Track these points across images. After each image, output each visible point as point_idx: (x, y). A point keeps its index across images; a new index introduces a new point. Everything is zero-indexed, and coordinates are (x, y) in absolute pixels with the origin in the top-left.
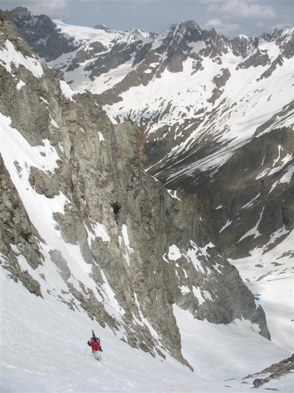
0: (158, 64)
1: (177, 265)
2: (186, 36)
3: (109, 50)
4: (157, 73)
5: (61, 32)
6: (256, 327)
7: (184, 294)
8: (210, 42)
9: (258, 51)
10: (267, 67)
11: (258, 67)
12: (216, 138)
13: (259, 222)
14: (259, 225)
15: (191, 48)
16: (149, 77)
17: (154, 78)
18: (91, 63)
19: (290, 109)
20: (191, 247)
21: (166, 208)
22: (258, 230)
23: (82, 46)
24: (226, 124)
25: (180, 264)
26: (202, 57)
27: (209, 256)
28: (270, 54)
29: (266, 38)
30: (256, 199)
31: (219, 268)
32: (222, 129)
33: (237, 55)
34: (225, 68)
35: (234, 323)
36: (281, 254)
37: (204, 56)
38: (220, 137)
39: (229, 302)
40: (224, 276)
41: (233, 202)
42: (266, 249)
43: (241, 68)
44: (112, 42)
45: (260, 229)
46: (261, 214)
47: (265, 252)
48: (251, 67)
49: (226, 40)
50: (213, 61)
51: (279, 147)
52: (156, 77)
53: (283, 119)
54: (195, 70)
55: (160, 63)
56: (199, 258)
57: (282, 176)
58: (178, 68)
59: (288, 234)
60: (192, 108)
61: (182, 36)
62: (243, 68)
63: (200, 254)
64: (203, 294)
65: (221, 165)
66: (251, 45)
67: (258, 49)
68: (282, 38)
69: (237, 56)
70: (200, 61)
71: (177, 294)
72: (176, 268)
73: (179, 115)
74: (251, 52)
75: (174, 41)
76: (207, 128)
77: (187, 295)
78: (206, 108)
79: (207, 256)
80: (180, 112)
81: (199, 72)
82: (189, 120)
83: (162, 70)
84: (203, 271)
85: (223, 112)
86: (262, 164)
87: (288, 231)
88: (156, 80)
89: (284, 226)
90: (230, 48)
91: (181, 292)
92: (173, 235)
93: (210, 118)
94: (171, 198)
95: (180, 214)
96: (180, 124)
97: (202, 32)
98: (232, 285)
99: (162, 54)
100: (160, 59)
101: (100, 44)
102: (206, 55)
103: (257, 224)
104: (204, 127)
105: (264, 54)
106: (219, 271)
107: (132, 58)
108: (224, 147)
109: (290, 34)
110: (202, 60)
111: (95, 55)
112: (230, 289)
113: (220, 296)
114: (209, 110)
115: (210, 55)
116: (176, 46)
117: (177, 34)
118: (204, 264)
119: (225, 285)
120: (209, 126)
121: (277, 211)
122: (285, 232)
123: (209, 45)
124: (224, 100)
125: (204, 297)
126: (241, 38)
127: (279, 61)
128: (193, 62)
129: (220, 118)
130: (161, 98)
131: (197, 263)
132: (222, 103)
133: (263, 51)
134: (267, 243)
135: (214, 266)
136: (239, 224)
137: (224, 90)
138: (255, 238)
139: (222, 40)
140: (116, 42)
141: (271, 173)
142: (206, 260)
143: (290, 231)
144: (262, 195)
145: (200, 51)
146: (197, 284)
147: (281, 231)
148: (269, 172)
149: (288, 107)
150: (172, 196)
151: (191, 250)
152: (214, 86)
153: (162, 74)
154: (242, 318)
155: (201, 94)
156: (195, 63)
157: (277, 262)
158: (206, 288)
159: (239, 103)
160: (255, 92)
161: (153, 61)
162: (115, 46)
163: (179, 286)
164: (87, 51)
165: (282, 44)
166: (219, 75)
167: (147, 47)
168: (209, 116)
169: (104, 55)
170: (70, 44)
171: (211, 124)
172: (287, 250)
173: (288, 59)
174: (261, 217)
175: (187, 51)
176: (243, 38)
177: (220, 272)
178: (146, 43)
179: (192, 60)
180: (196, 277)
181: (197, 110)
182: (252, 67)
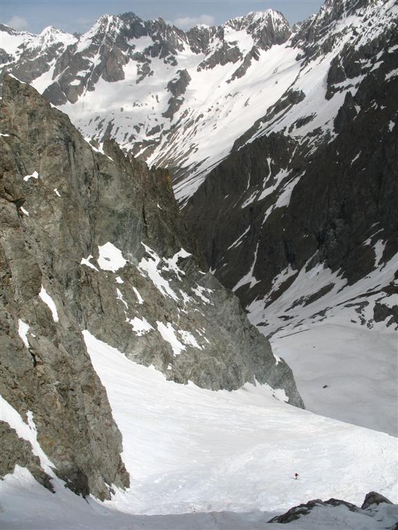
0: (88, 71)
1: (119, 280)
2: (124, 31)
3: (17, 58)
4: (89, 84)
6: (281, 393)
7: (139, 334)
8: (159, 37)
9: (225, 44)
10: (239, 63)
11: (226, 65)
12: (181, 161)
13: (254, 265)
14: (254, 269)
15: (133, 47)
16: (79, 90)
17: (84, 91)
19: (276, 111)
20: (148, 256)
21: (83, 168)
22: (253, 276)
24: (192, 142)
25: (125, 278)
26: (150, 58)
27: (183, 273)
28: (241, 47)
29: (234, 25)
30: (246, 235)
31: (204, 293)
32: (186, 149)
33: (197, 52)
34: (182, 69)
35: (244, 389)
36: (291, 303)
37: (152, 57)
38: (186, 160)
39: (230, 351)
40: (215, 307)
41: (214, 243)
42: (269, 300)
43: (204, 68)
44: (19, 47)
45: (255, 274)
46: (256, 253)
47: (268, 304)
48: (217, 65)
49: (180, 32)
50: (165, 62)
51: (269, 160)
52: (87, 89)
53: (269, 125)
54: (141, 75)
55: (91, 69)
56: (165, 275)
57: (278, 198)
58: (117, 76)
59: (297, 275)
60: (142, 127)
61: (118, 31)
62: (207, 68)
63: (165, 268)
64: (179, 336)
65: (192, 195)
66: (214, 37)
67: (224, 41)
68: (254, 24)
69: (197, 53)
70: (147, 64)
71: (124, 335)
72: (118, 285)
73: (125, 138)
74: (214, 45)
75: (108, 38)
76: (166, 151)
77: (146, 336)
78: (162, 125)
79: (179, 272)
80: (127, 134)
81: (147, 78)
82: (140, 143)
83: (96, 80)
84: (175, 297)
85: (186, 128)
86: (248, 186)
87: (296, 271)
88: (89, 94)
89: (290, 265)
90: (187, 43)
91: (133, 329)
92: (104, 223)
93: (168, 138)
95: (114, 184)
96: (128, 151)
97: (145, 23)
98: (231, 323)
99: (93, 57)
100: (91, 65)
101: (3, 51)
102: (154, 55)
103: (252, 268)
104: (162, 151)
105: (233, 47)
106: (203, 298)
107: (51, 67)
108: (192, 172)
109: (264, 18)
110: (150, 61)
112: (229, 329)
113: (212, 340)
114: (167, 127)
115: (160, 54)
116: (111, 45)
117: (112, 28)
118: (174, 284)
119: (218, 322)
120: (169, 149)
121: (276, 245)
122: (292, 272)
123: (157, 41)
124: (186, 112)
125: (182, 341)
126: (199, 28)
127: (254, 54)
128: (138, 66)
129: (182, 137)
130: (97, 118)
131: (161, 283)
132: (183, 117)
133: (231, 43)
134: (269, 291)
135: (193, 290)
136: (227, 271)
137: (184, 99)
138: (251, 287)
139: (174, 32)
140: (26, 47)
141: (261, 198)
142: (177, 280)
143: (299, 271)
144: (253, 227)
145: (146, 49)
146: (166, 318)
147: (286, 273)
148: (258, 195)
149: (273, 109)
151: (148, 260)
152: (170, 95)
153: (95, 85)
154: (256, 381)
155: (153, 108)
156: (141, 67)
157: (287, 315)
158: (185, 326)
159: (206, 115)
160: (226, 97)
161: (81, 68)
162: (25, 52)
163: (128, 320)
165: (255, 33)
166: (175, 79)
167: (71, 49)
168: (167, 135)
169: (9, 66)
171: (171, 146)
172: (298, 297)
173: (266, 50)
174: (256, 258)
175: (127, 52)
176: (202, 28)
177: (207, 300)
178: (69, 44)
179: (136, 62)
180: (162, 305)
181: (150, 130)
182: (219, 66)
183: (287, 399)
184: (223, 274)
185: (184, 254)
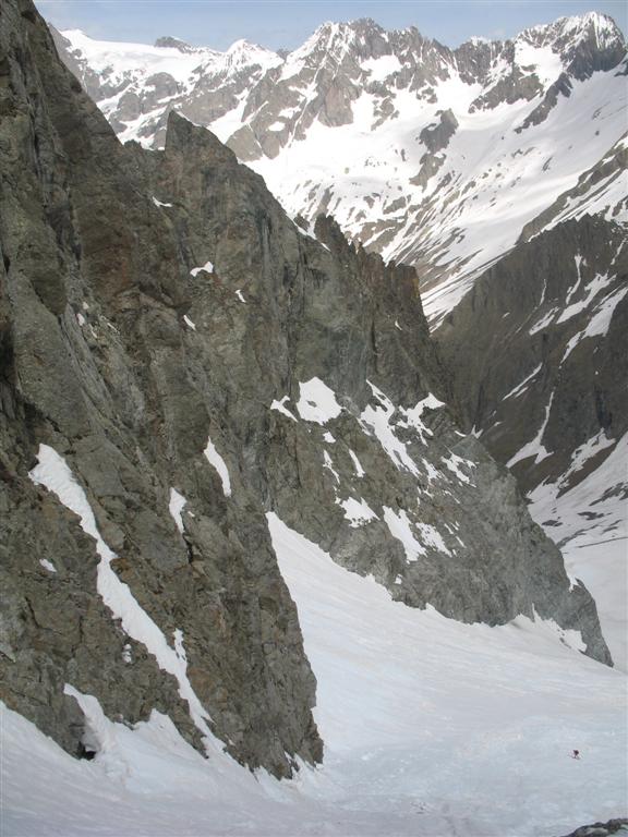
0: (297, 109)
1: (329, 438)
2: (357, 50)
3: (191, 88)
4: (296, 129)
5: (82, 57)
6: (574, 637)
7: (354, 525)
8: (410, 57)
9: (516, 69)
10: (538, 100)
11: (517, 103)
12: (436, 256)
13: (543, 427)
14: (544, 434)
15: (367, 73)
16: (281, 139)
17: (290, 140)
18: (152, 120)
19: (594, 180)
20: (375, 403)
21: (281, 261)
22: (542, 444)
23: (131, 85)
24: (455, 225)
25: (338, 435)
26: (394, 90)
27: (430, 432)
28: (542, 74)
29: (531, 39)
30: (534, 378)
31: (461, 467)
32: (446, 237)
33: (470, 81)
34: (445, 109)
35: (515, 625)
36: (601, 493)
37: (398, 88)
38: (445, 254)
39: (497, 562)
40: (477, 490)
41: (481, 388)
42: (566, 485)
43: (479, 108)
44: (194, 72)
45: (545, 442)
46: (548, 408)
47: (563, 491)
48: (501, 103)
49: (443, 50)
50: (419, 97)
51: (578, 259)
52: (295, 137)
53: (582, 203)
54: (379, 117)
55: (302, 106)
56: (401, 434)
57: (590, 320)
58: (341, 117)
59: (613, 447)
60: (377, 199)
61: (346, 48)
62: (485, 107)
63: (401, 423)
64: (417, 533)
65: (451, 309)
66: (498, 58)
67: (514, 64)
68: (566, 37)
69: (470, 84)
70: (390, 100)
71: (331, 524)
72: (327, 445)
73: (350, 214)
74: (499, 70)
75: (330, 59)
76: (413, 239)
77: (367, 527)
78: (409, 197)
79: (424, 432)
80: (352, 209)
81: (388, 121)
82: (373, 224)
83: (308, 124)
84: (414, 470)
85: (446, 204)
86: (542, 299)
87: (613, 441)
88: (296, 144)
89: (602, 430)
90: (454, 67)
91: (346, 516)
92: (310, 347)
93: (418, 217)
94: (298, 233)
95: (329, 287)
96: (353, 236)
97: (390, 35)
98: (502, 518)
99: (306, 87)
100: (301, 99)
101: (170, 77)
102: (402, 85)
103: (541, 432)
104: (406, 239)
105: (528, 74)
106: (460, 475)
107: (241, 102)
108: (453, 273)
109: (583, 26)
110: (394, 96)
111: (160, 102)
112: (497, 527)
113: (469, 543)
114: (417, 200)
115: (410, 84)
116: (335, 69)
117: (336, 43)
118: (415, 449)
119: (481, 514)
120: (417, 235)
121: (583, 397)
122: (605, 443)
123: (406, 64)
124: (448, 178)
125: (420, 541)
126: (475, 44)
127: (562, 86)
128: (375, 102)
129: (440, 217)
130: (308, 183)
131: (393, 446)
132: (442, 185)
133: (525, 69)
134: (565, 470)
135: (444, 460)
136: (500, 434)
137: (445, 156)
138: (537, 462)
139: (435, 50)
140: (204, 71)
141: (562, 319)
142: (420, 443)
143: (618, 441)
144: (547, 366)
145: (389, 77)
146: (399, 501)
147: (596, 443)
148: (558, 315)
149: (589, 176)
150: (301, 230)
151: (375, 409)
152: (423, 149)
153: (307, 132)
154: (536, 614)
155: (396, 169)
156: (380, 104)
157: (593, 511)
158: (427, 517)
159: (480, 182)
160: (514, 155)
161: (286, 105)
162: (202, 79)
163: (338, 501)
164: (142, 95)
165: (566, 51)
166: (433, 125)
167: (272, 75)
168: (416, 213)
169: (178, 100)
170: (102, 82)
171: (421, 231)
172: (613, 484)
173: (582, 80)
174: (547, 416)
175: (359, 80)
176: (480, 43)
177: (466, 479)
178: (269, 68)
179: (372, 97)
180: (393, 480)
181: (389, 203)
182: (503, 105)
183: (584, 647)
184: (493, 439)
185: (433, 402)
